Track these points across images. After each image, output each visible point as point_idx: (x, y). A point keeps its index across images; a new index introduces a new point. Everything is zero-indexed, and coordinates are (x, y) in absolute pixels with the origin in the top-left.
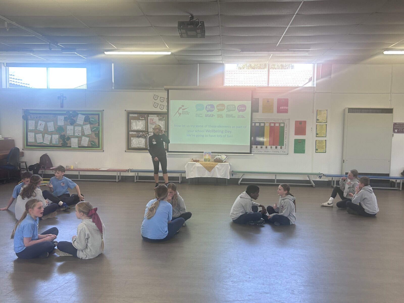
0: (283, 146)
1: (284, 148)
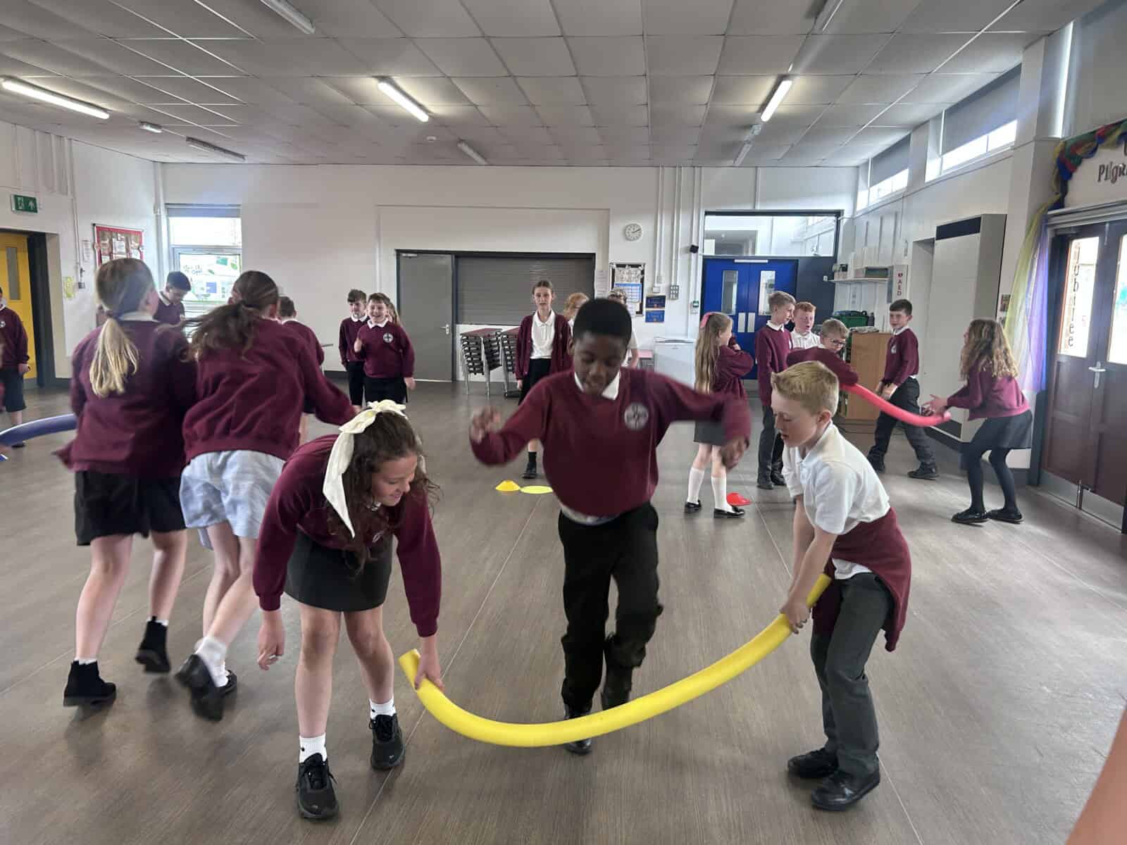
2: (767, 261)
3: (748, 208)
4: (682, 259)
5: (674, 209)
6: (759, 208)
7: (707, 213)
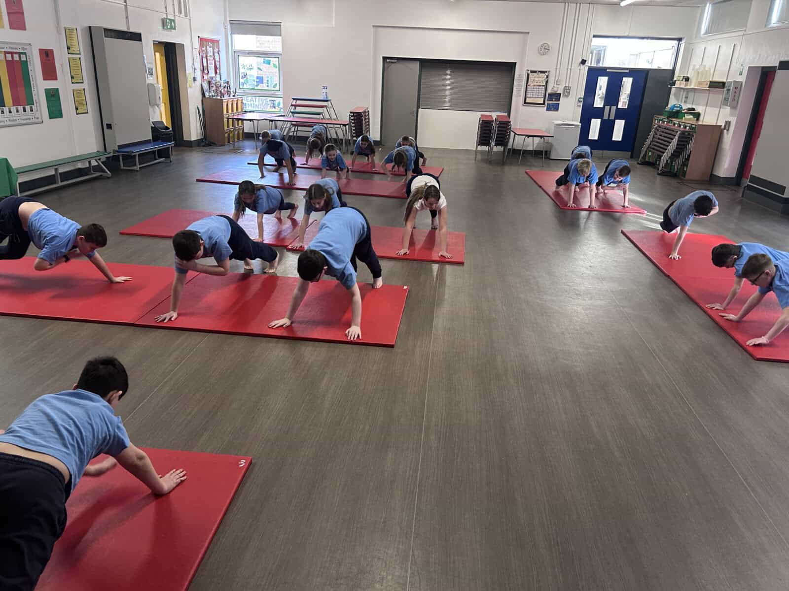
0: (33, 105)
1: (36, 110)
2: (628, 71)
3: (622, 34)
4: (575, 69)
5: (573, 33)
7: (594, 36)
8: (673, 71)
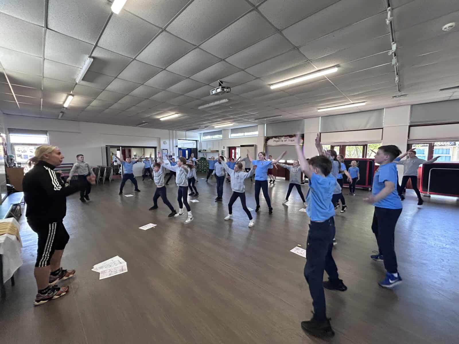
2: (186, 149)
3: (185, 139)
4: (175, 148)
5: (173, 139)
6: (187, 139)
7: (178, 139)
8: (197, 149)
